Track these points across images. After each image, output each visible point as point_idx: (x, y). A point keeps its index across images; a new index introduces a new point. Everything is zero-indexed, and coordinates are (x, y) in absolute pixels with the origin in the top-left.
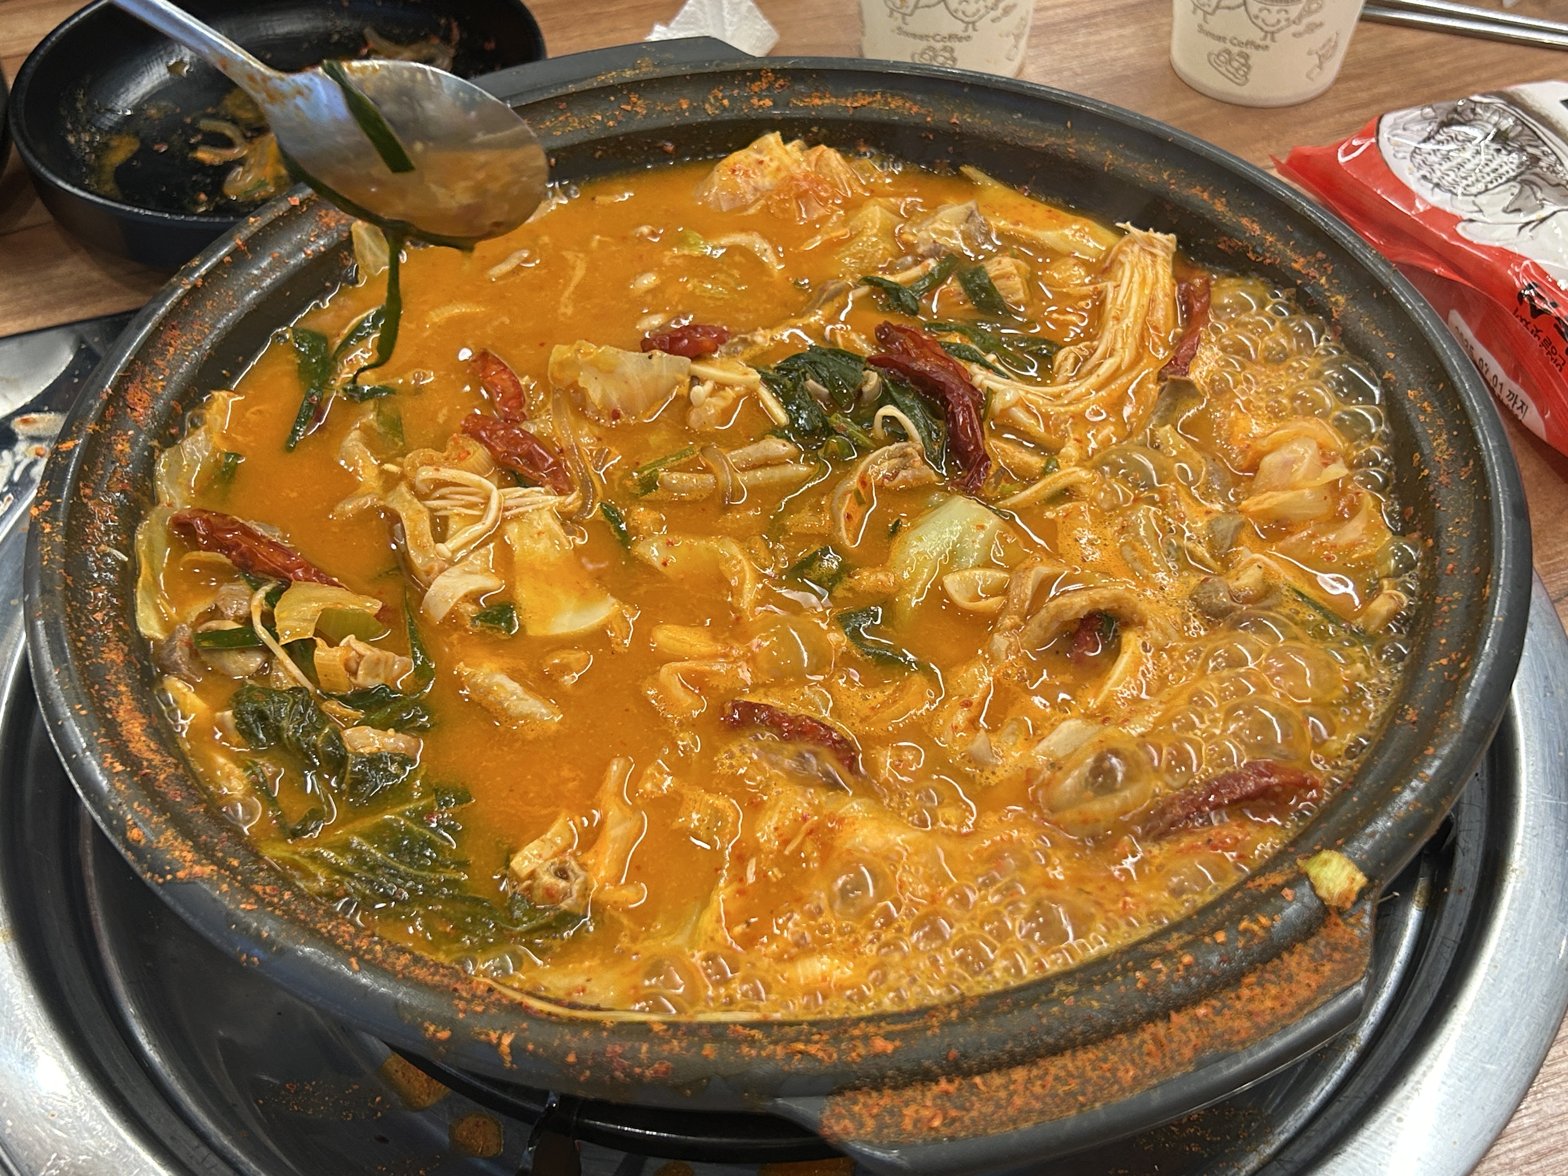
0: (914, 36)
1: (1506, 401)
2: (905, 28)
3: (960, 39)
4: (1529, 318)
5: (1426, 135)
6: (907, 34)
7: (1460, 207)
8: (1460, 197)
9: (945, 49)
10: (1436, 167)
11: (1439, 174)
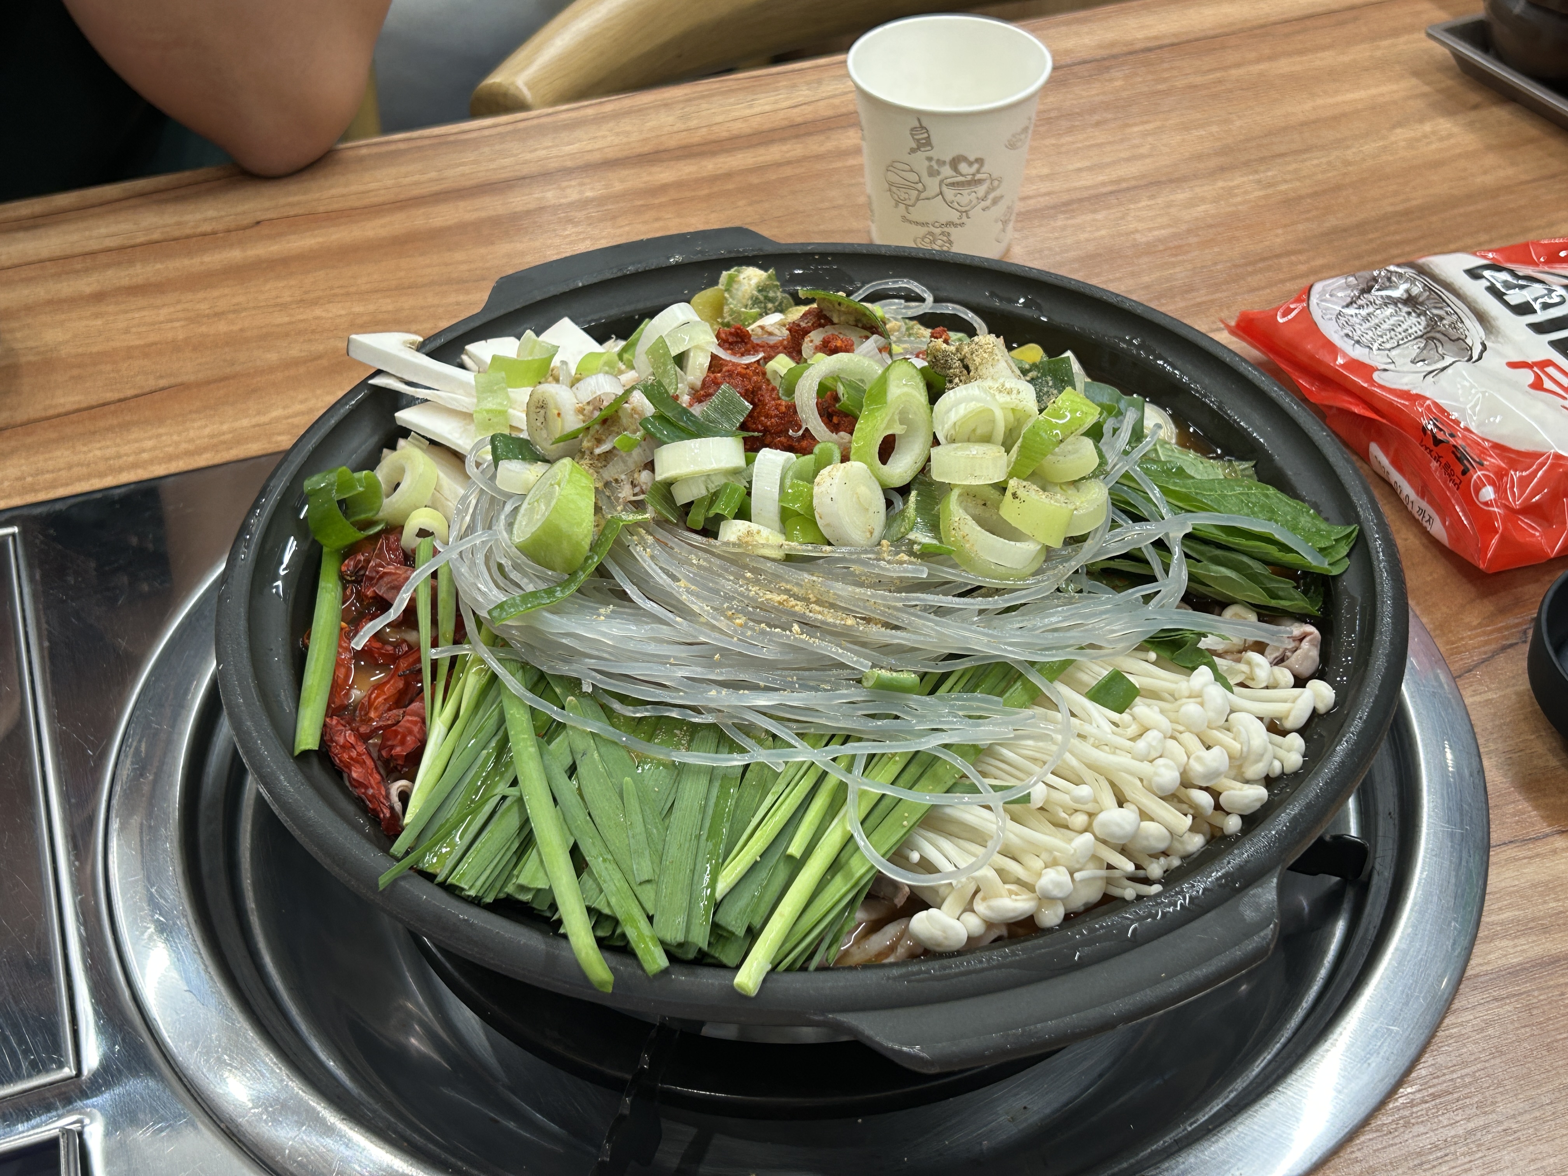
0: (917, 223)
1: (1417, 516)
2: (909, 217)
3: (955, 225)
4: (1432, 447)
5: (1349, 300)
6: (910, 222)
7: (1375, 359)
8: (1375, 352)
9: (943, 233)
10: (1357, 327)
11: (1359, 332)
